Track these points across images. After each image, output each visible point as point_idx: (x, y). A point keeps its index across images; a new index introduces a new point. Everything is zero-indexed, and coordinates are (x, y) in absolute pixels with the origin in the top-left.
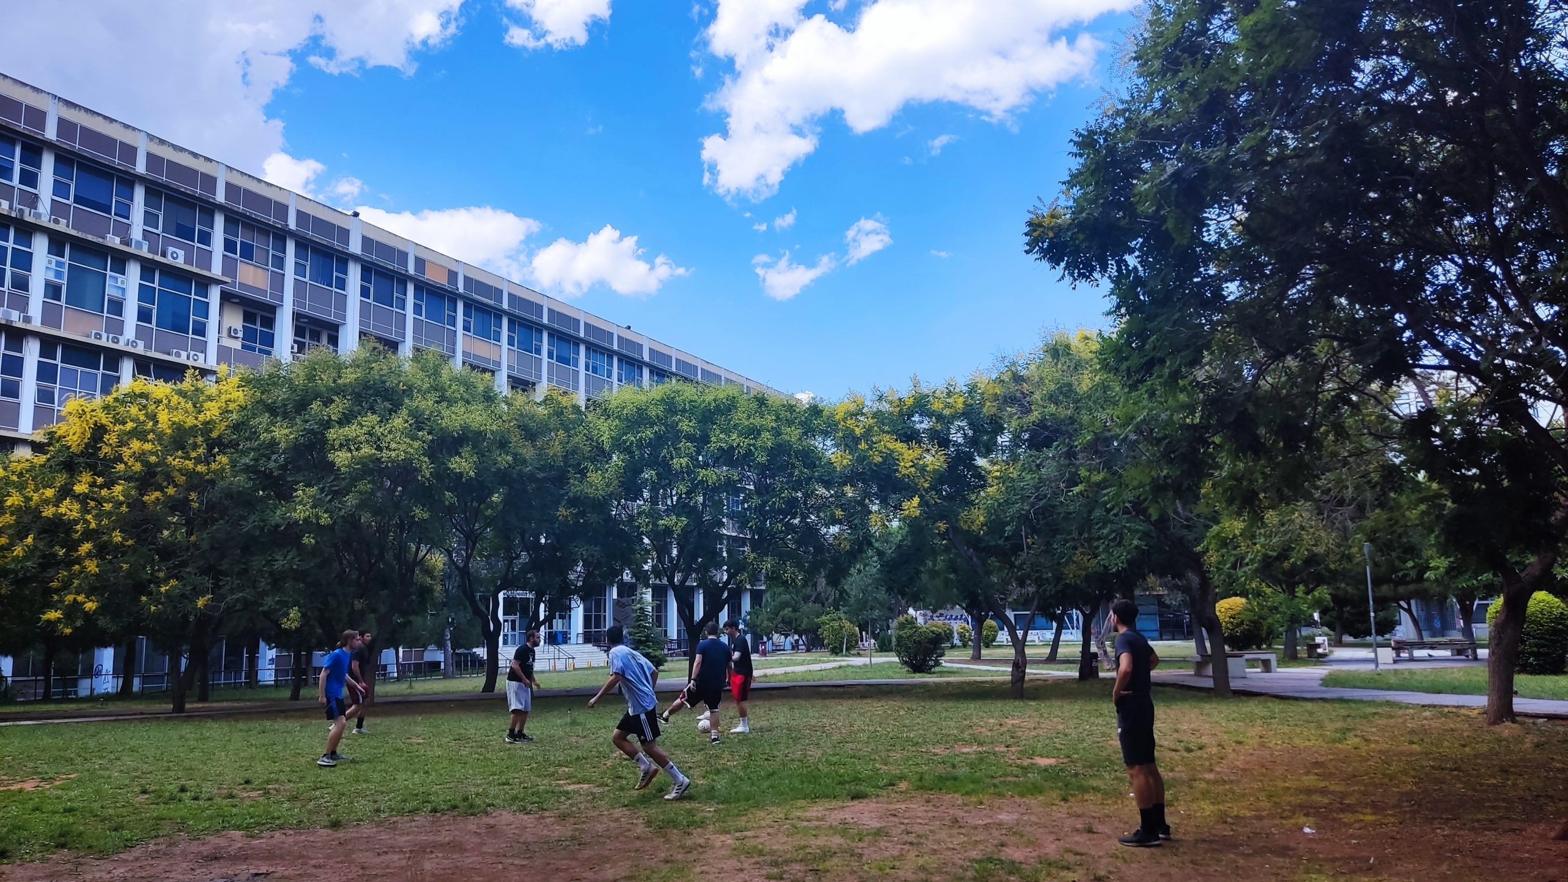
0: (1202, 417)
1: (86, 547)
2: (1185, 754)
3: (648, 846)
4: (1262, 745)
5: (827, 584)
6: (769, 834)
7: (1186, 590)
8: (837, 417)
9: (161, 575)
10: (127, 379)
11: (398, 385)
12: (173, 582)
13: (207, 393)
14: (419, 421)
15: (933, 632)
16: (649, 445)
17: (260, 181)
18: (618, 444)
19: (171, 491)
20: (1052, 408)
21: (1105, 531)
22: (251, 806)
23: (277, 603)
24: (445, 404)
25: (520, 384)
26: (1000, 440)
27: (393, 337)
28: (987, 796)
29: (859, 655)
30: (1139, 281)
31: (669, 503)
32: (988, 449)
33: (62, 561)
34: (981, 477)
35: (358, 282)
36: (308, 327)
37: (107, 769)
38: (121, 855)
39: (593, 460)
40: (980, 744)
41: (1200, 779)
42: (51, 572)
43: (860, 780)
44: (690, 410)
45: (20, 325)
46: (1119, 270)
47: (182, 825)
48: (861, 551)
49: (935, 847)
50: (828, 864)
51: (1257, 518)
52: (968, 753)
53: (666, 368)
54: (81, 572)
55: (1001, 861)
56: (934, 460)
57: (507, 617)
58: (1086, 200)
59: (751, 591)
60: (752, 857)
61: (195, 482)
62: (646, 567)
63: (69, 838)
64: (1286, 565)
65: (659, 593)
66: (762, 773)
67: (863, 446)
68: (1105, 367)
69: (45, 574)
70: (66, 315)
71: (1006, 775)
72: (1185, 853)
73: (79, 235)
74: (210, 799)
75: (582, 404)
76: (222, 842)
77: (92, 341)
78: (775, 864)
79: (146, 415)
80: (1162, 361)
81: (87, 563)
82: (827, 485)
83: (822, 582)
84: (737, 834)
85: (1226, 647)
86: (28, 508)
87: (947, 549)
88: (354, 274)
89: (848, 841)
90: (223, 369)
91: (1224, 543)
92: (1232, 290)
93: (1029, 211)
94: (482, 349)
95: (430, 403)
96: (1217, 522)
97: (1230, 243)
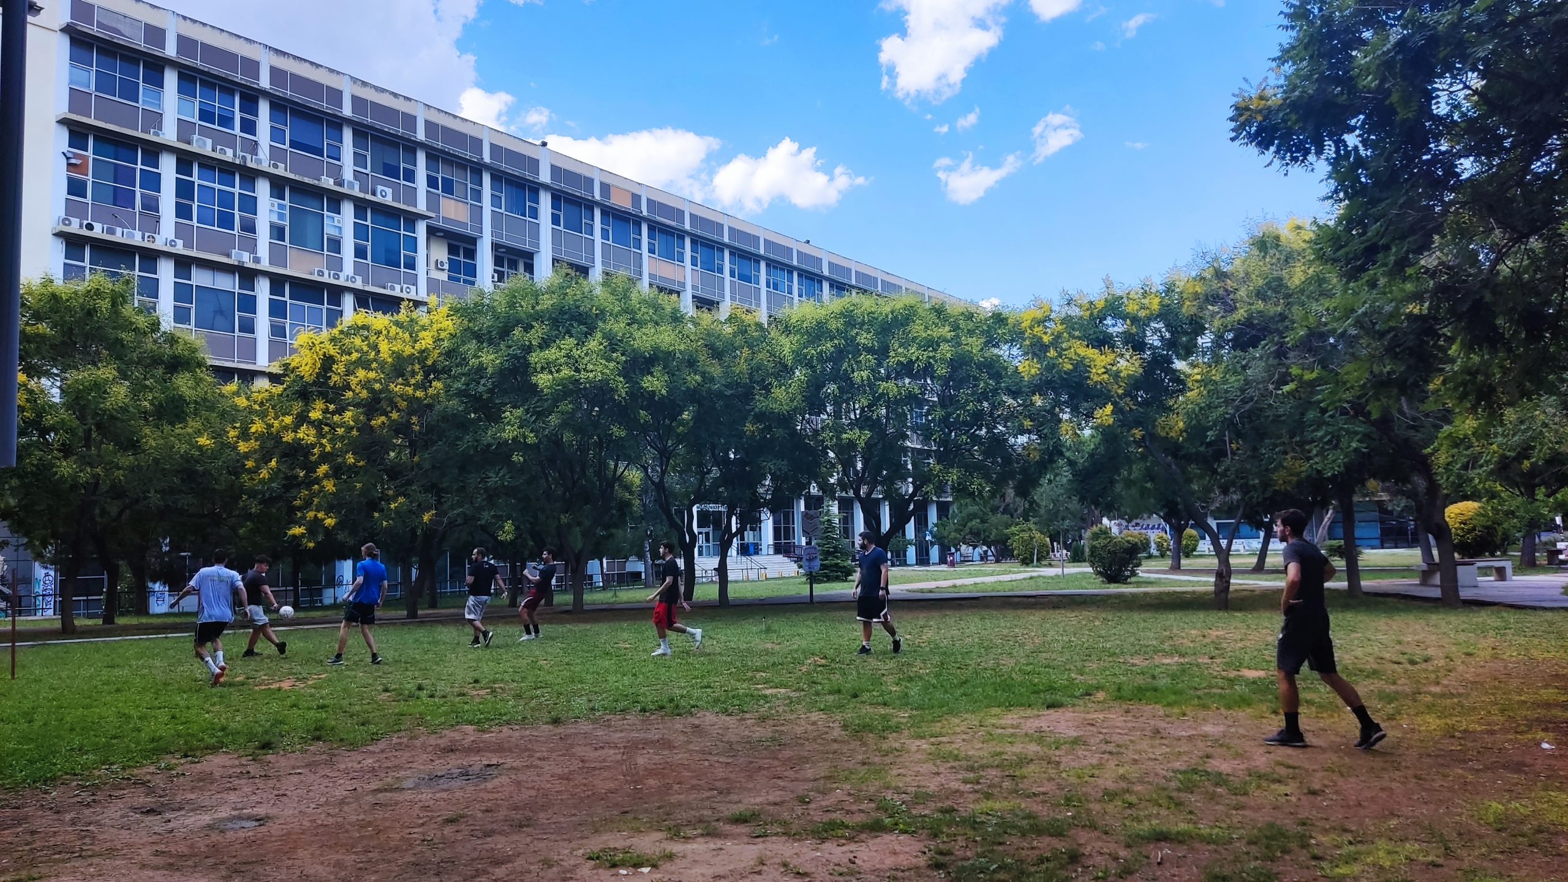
0: (1429, 309)
1: (323, 469)
2: (1409, 667)
3: (845, 748)
4: (1495, 657)
5: (1016, 495)
6: (964, 740)
7: (1412, 495)
8: (1023, 325)
9: (391, 492)
10: (350, 313)
11: (591, 309)
12: (401, 499)
13: (420, 323)
14: (613, 343)
15: (1128, 542)
16: (829, 360)
17: (455, 117)
18: (800, 359)
19: (395, 415)
20: (1260, 305)
21: (1320, 434)
22: (480, 703)
23: (493, 517)
24: (636, 326)
25: (704, 303)
26: (1200, 341)
27: (583, 262)
28: (1190, 708)
29: (1050, 565)
30: (1360, 162)
31: (853, 417)
32: (1188, 351)
33: (303, 482)
34: (1182, 382)
35: (550, 210)
36: (506, 256)
37: (353, 670)
38: (370, 748)
39: (777, 376)
40: (1182, 655)
41: (1425, 693)
42: (294, 492)
43: (1055, 689)
44: (871, 322)
45: (251, 265)
46: (1337, 152)
47: (421, 720)
48: (1052, 461)
49: (1136, 757)
50: (1025, 771)
51: (1494, 416)
52: (1168, 664)
53: (846, 281)
54: (320, 491)
55: (1207, 773)
56: (1128, 365)
57: (701, 530)
58: (1298, 77)
59: (938, 503)
60: (948, 762)
61: (416, 407)
62: (832, 481)
63: (323, 733)
64: (1526, 464)
65: (846, 506)
66: (955, 681)
67: (1052, 353)
68: (1321, 257)
69: (288, 495)
70: (292, 254)
71: (1210, 687)
72: (1407, 767)
73: (297, 178)
74: (444, 697)
75: (764, 321)
76: (457, 736)
77: (315, 278)
78: (971, 769)
79: (369, 345)
80: (1387, 248)
81: (325, 483)
82: (1015, 394)
83: (1010, 493)
84: (932, 740)
85: (1456, 555)
86: (270, 434)
87: (1144, 457)
88: (545, 202)
89: (1045, 749)
90: (433, 300)
91: (1458, 442)
92: (1467, 167)
93: (1234, 95)
94: (667, 270)
95: (622, 325)
96: (1449, 422)
97: (1463, 115)
